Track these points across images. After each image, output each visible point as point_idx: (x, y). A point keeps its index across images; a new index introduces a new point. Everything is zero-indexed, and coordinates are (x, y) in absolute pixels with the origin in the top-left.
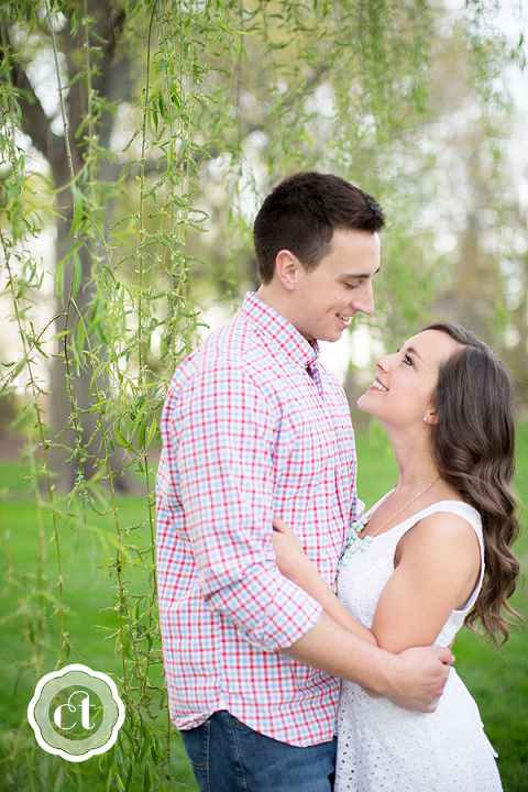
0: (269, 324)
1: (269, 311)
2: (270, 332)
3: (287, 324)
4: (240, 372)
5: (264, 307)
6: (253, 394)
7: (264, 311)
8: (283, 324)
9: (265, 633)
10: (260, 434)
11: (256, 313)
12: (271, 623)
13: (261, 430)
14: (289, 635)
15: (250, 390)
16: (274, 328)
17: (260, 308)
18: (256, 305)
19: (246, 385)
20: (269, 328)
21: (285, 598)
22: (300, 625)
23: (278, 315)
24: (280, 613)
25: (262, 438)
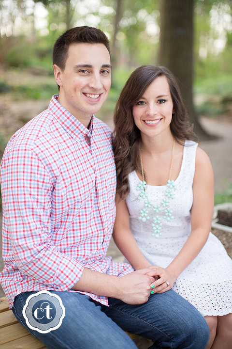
0: (61, 116)
1: (61, 108)
2: (61, 121)
3: (71, 116)
4: (30, 152)
5: (59, 106)
6: (37, 164)
7: (59, 108)
8: (68, 116)
9: (55, 284)
10: (40, 187)
11: (55, 109)
12: (57, 280)
13: (40, 184)
14: (67, 284)
15: (35, 162)
16: (63, 118)
17: (57, 106)
18: (55, 104)
19: (33, 160)
20: (61, 118)
21: (64, 266)
22: (72, 279)
23: (66, 111)
24: (62, 275)
25: (41, 189)
